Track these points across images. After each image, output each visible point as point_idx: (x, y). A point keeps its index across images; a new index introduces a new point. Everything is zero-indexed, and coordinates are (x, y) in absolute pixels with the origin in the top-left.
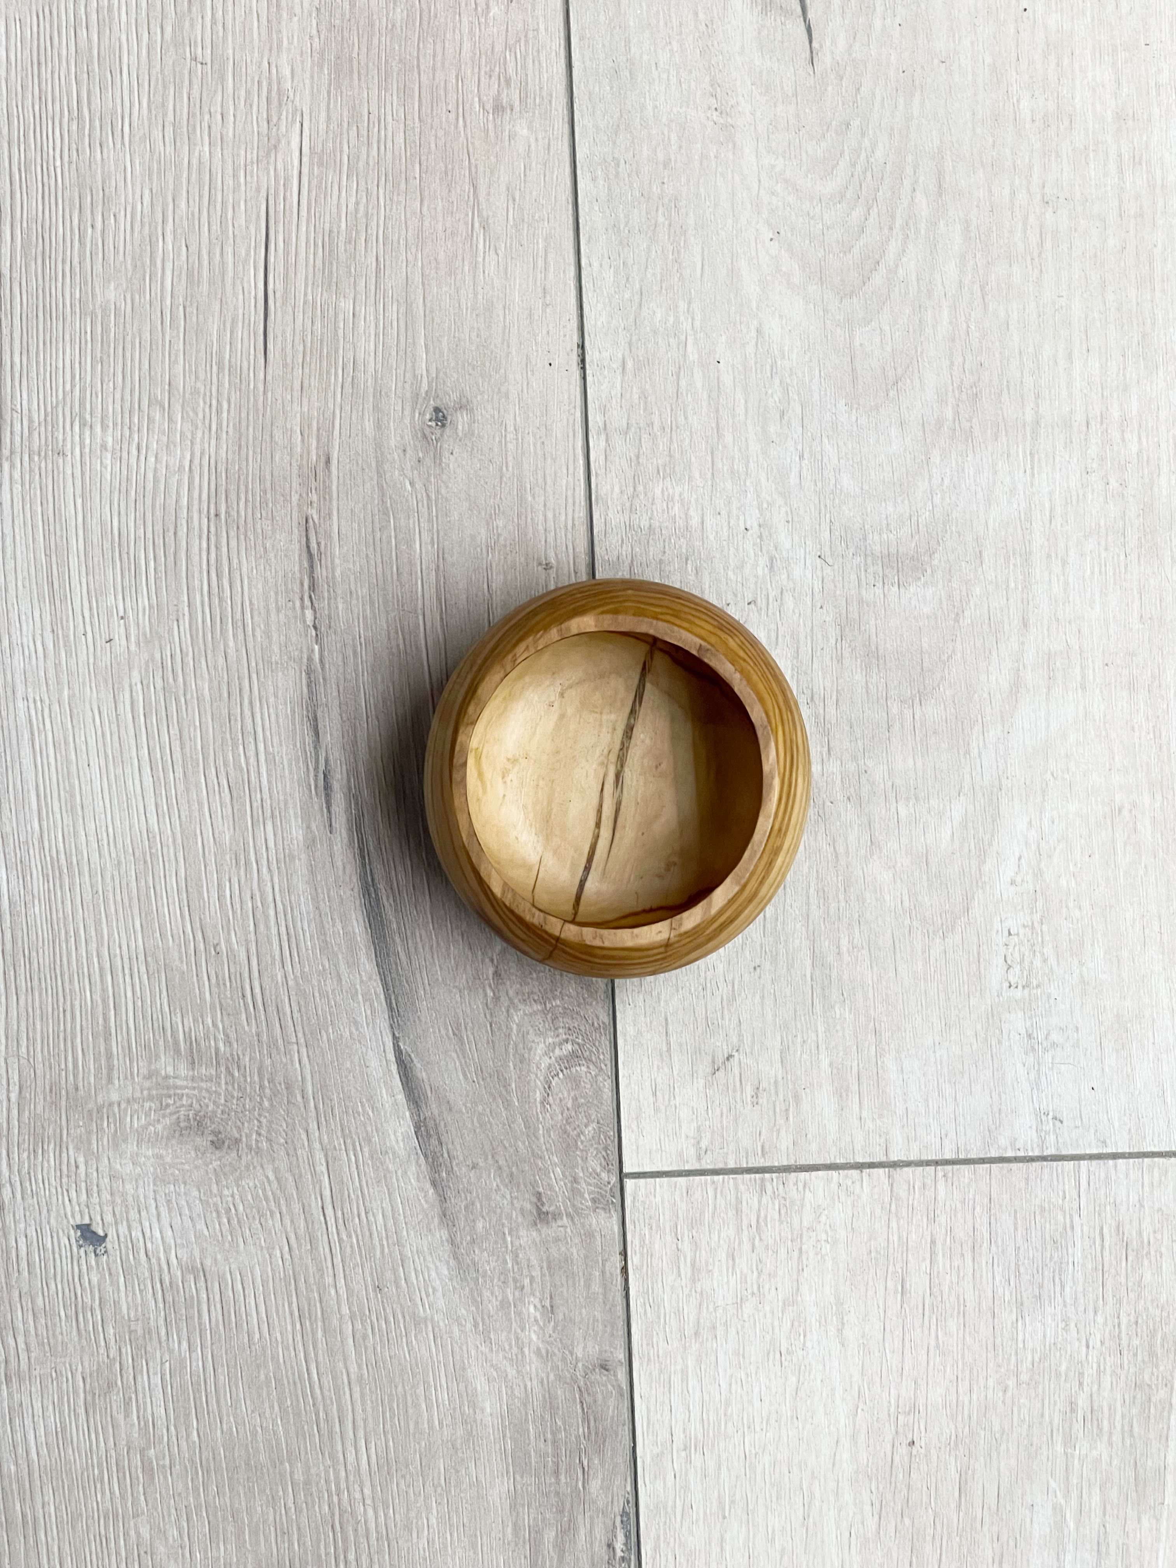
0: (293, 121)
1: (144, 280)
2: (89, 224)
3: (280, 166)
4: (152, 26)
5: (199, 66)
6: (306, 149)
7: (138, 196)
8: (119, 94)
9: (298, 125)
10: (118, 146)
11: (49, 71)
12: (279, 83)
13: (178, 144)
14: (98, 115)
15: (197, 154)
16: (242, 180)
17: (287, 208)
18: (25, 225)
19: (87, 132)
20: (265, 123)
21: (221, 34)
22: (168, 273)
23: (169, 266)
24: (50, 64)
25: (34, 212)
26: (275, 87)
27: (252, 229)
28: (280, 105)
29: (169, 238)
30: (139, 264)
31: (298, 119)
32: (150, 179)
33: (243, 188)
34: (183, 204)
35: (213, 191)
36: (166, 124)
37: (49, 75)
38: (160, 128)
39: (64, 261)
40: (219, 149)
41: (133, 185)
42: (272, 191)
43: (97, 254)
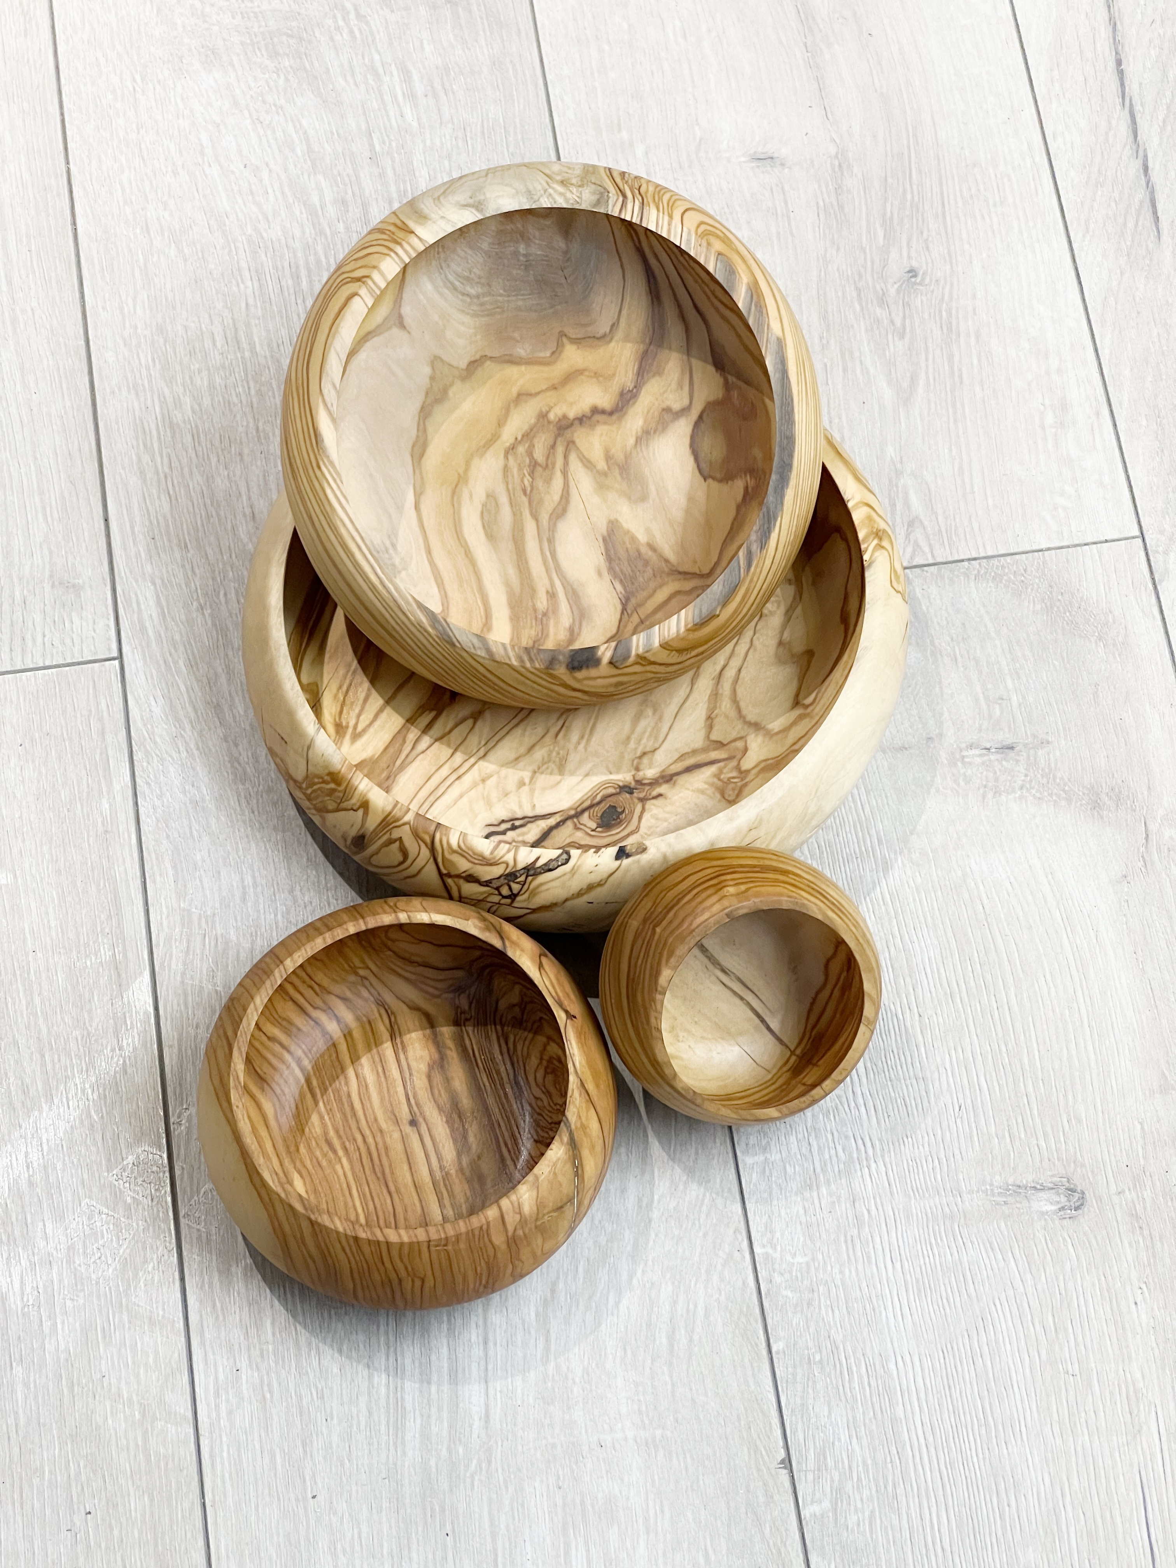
0: (1149, 1412)
1: (1055, 1542)
2: (1006, 1504)
3: (1145, 1446)
4: (1030, 1351)
5: (1071, 1377)
6: (1162, 1431)
7: (1040, 1479)
8: (1013, 1404)
9: (1154, 1414)
10: (1019, 1442)
11: (958, 1391)
12: (1134, 1385)
13: (1065, 1437)
14: (1000, 1420)
15: (1080, 1443)
16: (1118, 1459)
17: (1156, 1476)
18: (956, 1509)
19: (993, 1435)
20: (1129, 1415)
21: (1084, 1353)
22: (1073, 1536)
23: (1072, 1529)
24: (957, 1386)
25: (962, 1499)
26: (1131, 1389)
27: (1132, 1494)
28: (1138, 1400)
29: (1069, 1508)
30: (1048, 1530)
31: (1153, 1409)
32: (1048, 1465)
33: (1119, 1464)
34: (1075, 1481)
35: (1097, 1469)
36: (1053, 1423)
37: (958, 1395)
38: (1049, 1426)
39: (990, 1535)
40: (1096, 1437)
41: (1034, 1470)
42: (1142, 1465)
43: (1015, 1527)
